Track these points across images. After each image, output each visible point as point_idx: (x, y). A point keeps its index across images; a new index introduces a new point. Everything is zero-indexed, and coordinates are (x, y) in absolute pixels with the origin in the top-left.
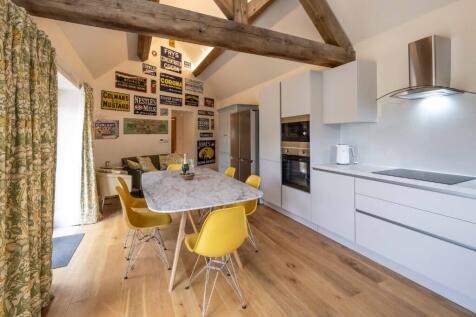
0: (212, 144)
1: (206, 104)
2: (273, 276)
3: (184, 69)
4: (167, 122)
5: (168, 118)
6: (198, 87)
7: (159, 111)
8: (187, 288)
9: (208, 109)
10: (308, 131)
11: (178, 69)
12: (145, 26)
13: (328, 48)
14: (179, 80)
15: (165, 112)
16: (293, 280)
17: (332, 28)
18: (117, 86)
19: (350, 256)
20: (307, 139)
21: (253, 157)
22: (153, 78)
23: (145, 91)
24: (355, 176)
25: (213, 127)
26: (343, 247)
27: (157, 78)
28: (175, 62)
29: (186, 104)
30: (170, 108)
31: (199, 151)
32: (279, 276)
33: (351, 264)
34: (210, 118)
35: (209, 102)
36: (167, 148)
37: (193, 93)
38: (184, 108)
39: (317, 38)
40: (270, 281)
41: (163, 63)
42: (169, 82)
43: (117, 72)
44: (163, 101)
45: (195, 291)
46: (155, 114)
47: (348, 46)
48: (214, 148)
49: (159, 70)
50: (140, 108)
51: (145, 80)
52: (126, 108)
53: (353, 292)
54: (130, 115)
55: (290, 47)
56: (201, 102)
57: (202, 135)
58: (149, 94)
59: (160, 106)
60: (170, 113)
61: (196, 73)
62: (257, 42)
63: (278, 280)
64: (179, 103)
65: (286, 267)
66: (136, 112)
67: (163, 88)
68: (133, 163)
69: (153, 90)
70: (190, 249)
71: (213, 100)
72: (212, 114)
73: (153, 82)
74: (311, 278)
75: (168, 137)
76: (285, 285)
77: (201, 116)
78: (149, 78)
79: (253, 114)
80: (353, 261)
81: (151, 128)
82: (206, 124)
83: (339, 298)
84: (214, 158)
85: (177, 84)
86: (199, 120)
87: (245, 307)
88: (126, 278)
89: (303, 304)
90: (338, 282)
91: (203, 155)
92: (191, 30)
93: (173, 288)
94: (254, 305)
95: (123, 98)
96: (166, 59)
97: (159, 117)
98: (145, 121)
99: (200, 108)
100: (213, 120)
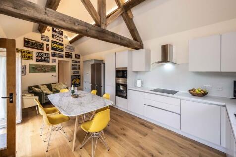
0: (79, 77)
1: (76, 58)
2: (117, 135)
3: (64, 39)
4: (55, 66)
5: (56, 64)
6: (72, 49)
7: (50, 61)
8: (81, 148)
9: (77, 60)
10: (127, 74)
11: (61, 39)
12: (60, 25)
13: (135, 42)
14: (62, 45)
15: (54, 61)
16: (125, 135)
17: (136, 35)
18: (25, 46)
19: (142, 122)
20: (126, 77)
21: (102, 84)
22: (48, 43)
23: (43, 50)
24: (144, 92)
25: (79, 69)
26: (140, 118)
27: (50, 43)
28: (60, 36)
29: (66, 57)
30: (57, 59)
31: (72, 80)
32: (118, 134)
33: (143, 124)
34: (78, 64)
35: (78, 57)
36: (55, 80)
37: (69, 52)
38: (65, 59)
39: (131, 38)
40: (116, 137)
41: (53, 36)
42: (56, 45)
43: (24, 38)
44: (53, 55)
45: (85, 148)
46: (48, 62)
47: (141, 42)
48: (80, 79)
49: (51, 39)
50: (39, 59)
51: (43, 43)
52: (31, 58)
53: (145, 135)
54: (34, 62)
55: (122, 41)
56: (74, 57)
57: (74, 73)
58: (45, 51)
59: (51, 58)
60: (57, 62)
61: (71, 42)
62: (110, 37)
63: (119, 136)
64: (62, 57)
65: (120, 130)
66: (37, 61)
67: (53, 49)
68: (37, 89)
69: (48, 49)
70: (85, 131)
71: (79, 56)
72: (79, 62)
73: (47, 45)
74: (131, 133)
75: (56, 74)
76: (122, 137)
77: (73, 63)
78: (45, 43)
79: (102, 65)
80: (143, 123)
81: (46, 69)
82: (76, 67)
83: (141, 138)
84: (80, 83)
85: (61, 46)
86: (72, 65)
87: (108, 150)
88: (47, 151)
89: (130, 143)
90: (140, 132)
91: (74, 82)
92: (83, 30)
93: (74, 150)
94: (112, 148)
95: (29, 53)
96: (55, 33)
97: (50, 64)
98: (42, 66)
99: (73, 59)
100: (79, 65)
